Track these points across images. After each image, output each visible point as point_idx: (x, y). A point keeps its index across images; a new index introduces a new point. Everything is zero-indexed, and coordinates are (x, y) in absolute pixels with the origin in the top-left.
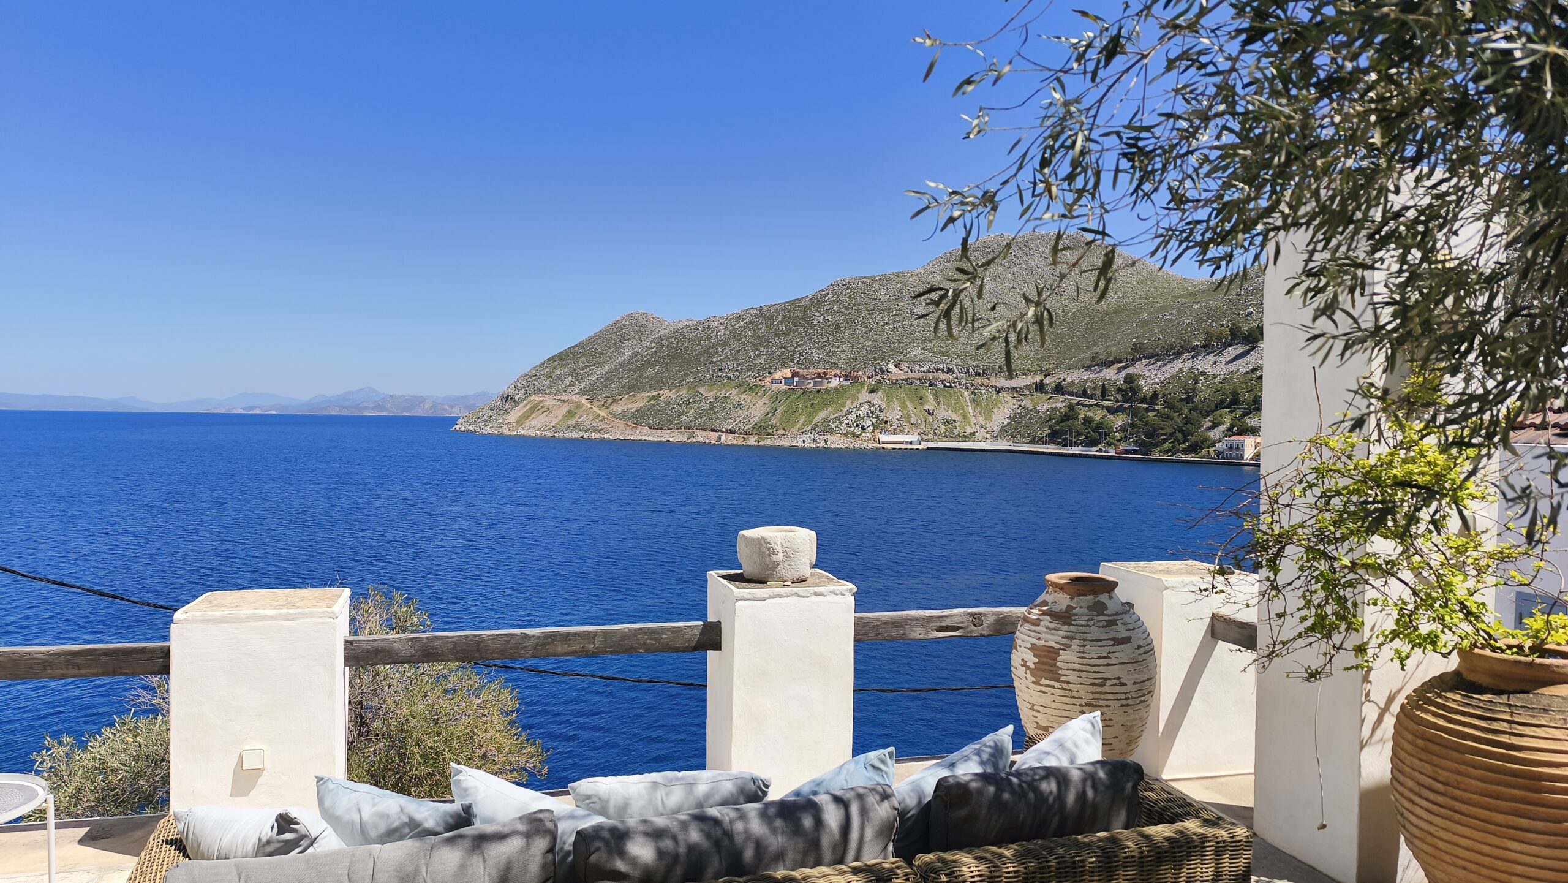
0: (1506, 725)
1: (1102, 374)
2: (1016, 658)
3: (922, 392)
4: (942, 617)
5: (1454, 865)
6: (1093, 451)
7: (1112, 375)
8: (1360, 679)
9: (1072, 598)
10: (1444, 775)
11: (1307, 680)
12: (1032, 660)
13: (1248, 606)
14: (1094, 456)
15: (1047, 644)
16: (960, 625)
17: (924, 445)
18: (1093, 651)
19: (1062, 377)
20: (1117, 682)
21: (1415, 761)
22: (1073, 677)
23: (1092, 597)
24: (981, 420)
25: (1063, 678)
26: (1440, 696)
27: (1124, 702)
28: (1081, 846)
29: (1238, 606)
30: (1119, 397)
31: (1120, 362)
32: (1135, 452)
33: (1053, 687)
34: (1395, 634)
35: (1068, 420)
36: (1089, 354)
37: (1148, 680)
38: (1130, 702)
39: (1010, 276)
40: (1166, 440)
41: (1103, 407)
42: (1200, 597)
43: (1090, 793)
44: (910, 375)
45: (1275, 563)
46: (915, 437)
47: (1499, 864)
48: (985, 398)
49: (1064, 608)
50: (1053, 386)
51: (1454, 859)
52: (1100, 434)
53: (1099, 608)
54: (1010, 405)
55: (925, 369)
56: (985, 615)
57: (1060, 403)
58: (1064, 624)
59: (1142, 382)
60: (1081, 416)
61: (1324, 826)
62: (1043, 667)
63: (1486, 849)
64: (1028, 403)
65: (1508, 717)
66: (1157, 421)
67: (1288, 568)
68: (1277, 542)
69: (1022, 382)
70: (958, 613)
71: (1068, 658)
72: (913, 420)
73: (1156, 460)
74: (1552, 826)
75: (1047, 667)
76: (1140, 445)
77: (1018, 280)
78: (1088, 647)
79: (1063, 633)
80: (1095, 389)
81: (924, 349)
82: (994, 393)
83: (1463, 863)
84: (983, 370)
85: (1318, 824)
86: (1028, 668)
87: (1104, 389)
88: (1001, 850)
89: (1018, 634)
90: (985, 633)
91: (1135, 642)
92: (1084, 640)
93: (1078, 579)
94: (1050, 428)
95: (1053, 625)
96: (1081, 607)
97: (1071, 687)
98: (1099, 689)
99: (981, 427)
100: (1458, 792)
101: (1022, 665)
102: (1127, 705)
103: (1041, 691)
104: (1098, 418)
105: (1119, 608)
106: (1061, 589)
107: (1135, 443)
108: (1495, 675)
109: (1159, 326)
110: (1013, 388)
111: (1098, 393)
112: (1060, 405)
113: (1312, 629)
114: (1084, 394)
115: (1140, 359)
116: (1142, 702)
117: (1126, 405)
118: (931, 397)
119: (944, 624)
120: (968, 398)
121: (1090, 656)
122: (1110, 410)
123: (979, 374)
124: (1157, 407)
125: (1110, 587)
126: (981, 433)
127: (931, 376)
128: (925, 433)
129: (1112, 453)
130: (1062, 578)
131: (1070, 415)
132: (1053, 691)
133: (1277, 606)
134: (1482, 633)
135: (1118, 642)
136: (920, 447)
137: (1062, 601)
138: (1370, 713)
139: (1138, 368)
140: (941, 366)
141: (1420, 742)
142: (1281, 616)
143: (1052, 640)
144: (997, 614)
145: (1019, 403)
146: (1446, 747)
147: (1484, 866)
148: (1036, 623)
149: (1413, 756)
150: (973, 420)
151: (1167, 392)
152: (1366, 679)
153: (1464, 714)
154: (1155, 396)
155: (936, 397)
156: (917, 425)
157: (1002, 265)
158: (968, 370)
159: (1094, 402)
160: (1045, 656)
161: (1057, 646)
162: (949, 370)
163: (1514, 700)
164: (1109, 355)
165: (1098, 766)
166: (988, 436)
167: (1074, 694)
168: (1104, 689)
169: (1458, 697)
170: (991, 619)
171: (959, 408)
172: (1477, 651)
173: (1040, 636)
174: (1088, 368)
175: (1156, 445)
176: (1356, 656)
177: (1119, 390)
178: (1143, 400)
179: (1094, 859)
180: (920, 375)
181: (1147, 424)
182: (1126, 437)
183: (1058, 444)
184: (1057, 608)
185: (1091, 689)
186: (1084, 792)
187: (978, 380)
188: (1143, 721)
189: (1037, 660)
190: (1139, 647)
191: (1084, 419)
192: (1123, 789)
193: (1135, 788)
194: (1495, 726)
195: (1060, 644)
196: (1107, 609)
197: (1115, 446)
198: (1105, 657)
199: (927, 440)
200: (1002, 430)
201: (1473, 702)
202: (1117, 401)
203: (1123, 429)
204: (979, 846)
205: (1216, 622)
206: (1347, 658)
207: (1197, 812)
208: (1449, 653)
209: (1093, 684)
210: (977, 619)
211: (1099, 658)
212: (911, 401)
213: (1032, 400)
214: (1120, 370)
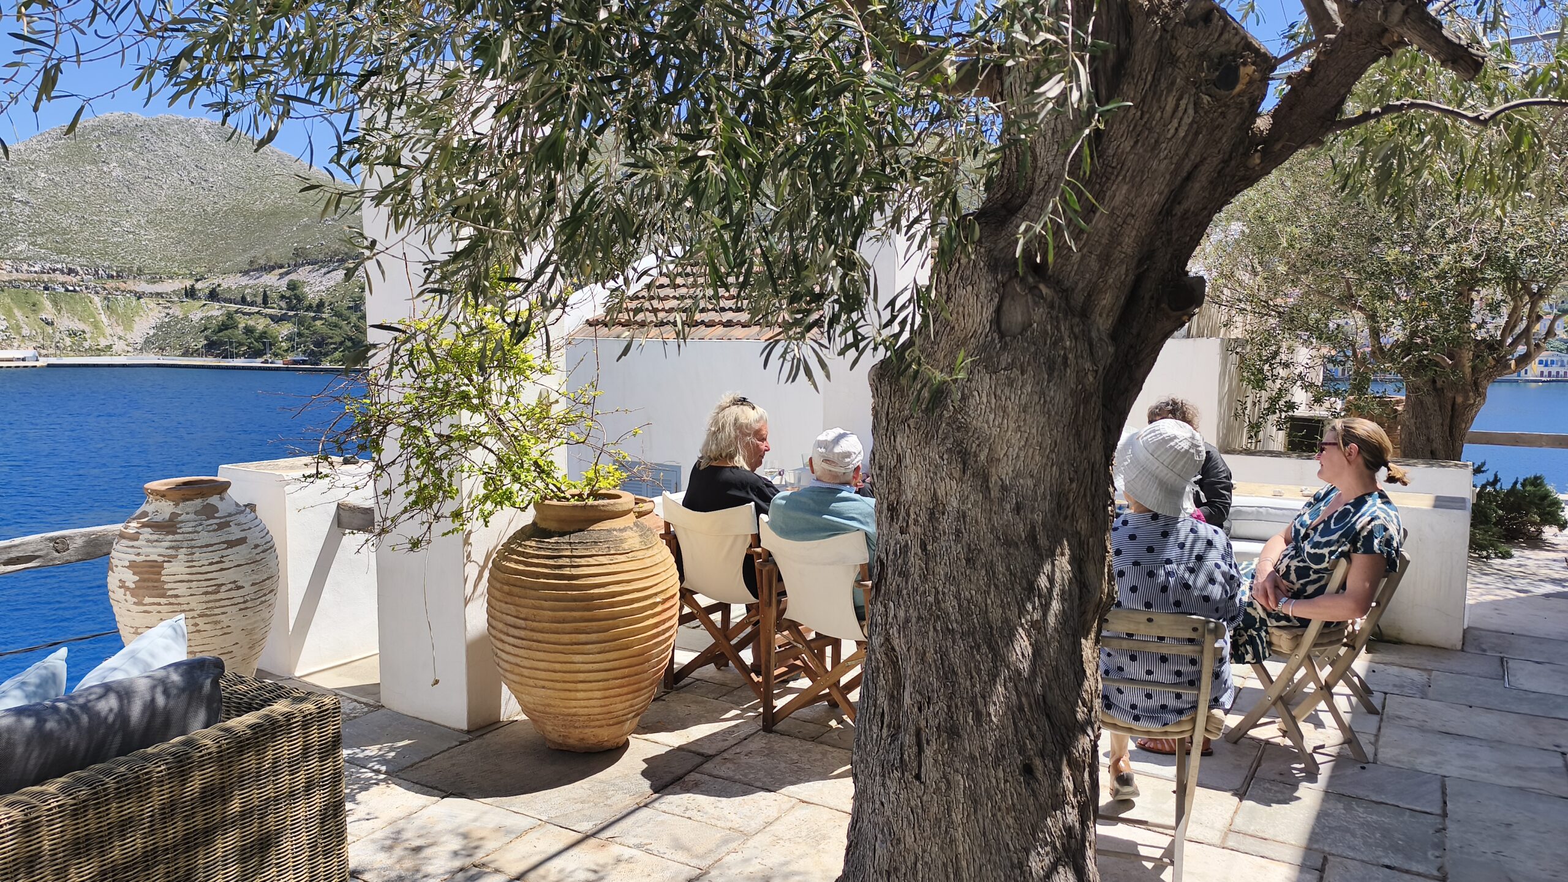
0: (568, 560)
1: (262, 280)
2: (112, 581)
3: (35, 298)
4: (10, 547)
5: (536, 686)
6: (257, 363)
7: (271, 280)
8: (461, 542)
9: (177, 505)
10: (524, 612)
11: (412, 549)
12: (131, 579)
13: (357, 488)
14: (260, 368)
15: (148, 558)
16: (36, 554)
17: (43, 362)
18: (203, 558)
19: (216, 282)
20: (233, 586)
21: (503, 605)
22: (182, 589)
23: (200, 500)
24: (119, 330)
25: (170, 593)
26: (520, 545)
27: (242, 606)
28: (146, 758)
29: (347, 490)
30: (283, 304)
31: (281, 267)
32: (304, 362)
33: (159, 604)
34: (486, 498)
35: (226, 329)
36: (247, 257)
37: (268, 578)
38: (248, 604)
39: (142, 163)
40: (336, 349)
41: (266, 316)
42: (306, 484)
43: (161, 700)
44: (15, 275)
45: (378, 444)
46: (29, 352)
47: (568, 676)
48: (122, 305)
49: (167, 517)
50: (207, 291)
51: (536, 681)
52: (264, 344)
53: (209, 511)
54: (155, 313)
55: (37, 269)
56: (71, 538)
57: (216, 311)
58: (168, 533)
59: (306, 289)
60: (242, 325)
61: (437, 682)
62: (146, 584)
63: (558, 666)
64: (177, 311)
65: (568, 553)
66: (325, 330)
67: (391, 447)
68: (378, 422)
69: (168, 286)
70: (32, 540)
71: (176, 569)
72: (24, 332)
73: (326, 370)
74: (602, 636)
75: (150, 584)
76: (309, 355)
77: (154, 168)
78: (197, 555)
79: (167, 544)
80: (255, 296)
81: (34, 244)
82: (134, 299)
83: (542, 683)
84: (117, 272)
85: (432, 681)
86: (127, 588)
87: (265, 296)
88: (44, 788)
89: (113, 553)
90: (73, 559)
91: (251, 542)
92: (192, 547)
93: (185, 484)
94: (206, 338)
95: (155, 537)
96: (187, 513)
97: (180, 600)
98: (213, 597)
99: (120, 338)
100: (535, 624)
101: (120, 587)
102: (246, 608)
103: (145, 612)
104: (260, 327)
105: (232, 509)
106: (163, 496)
107: (304, 353)
108: (560, 521)
109: (321, 232)
110: (158, 294)
111: (259, 300)
112: (216, 313)
113: (415, 503)
114: (243, 301)
115: (303, 265)
116: (262, 603)
117: (291, 313)
118: (48, 304)
119: (12, 555)
120: (99, 305)
121: (200, 563)
122: (272, 318)
123: (112, 277)
124: (324, 316)
125: (222, 488)
126: (119, 346)
127: (45, 277)
128: (43, 347)
129: (279, 364)
130: (165, 484)
131: (227, 325)
132: (159, 608)
133: (384, 484)
134: (551, 486)
135: (231, 544)
136: (38, 364)
137: (165, 509)
138: (472, 571)
139: (302, 275)
140: (59, 266)
141: (506, 588)
142: (387, 493)
143: (154, 553)
144: (89, 534)
145: (167, 311)
146: (525, 588)
147: (557, 681)
148: (135, 537)
149: (501, 601)
150: (108, 331)
151: (333, 300)
152: (466, 542)
153: (538, 557)
154: (321, 305)
155: (55, 303)
156: (31, 338)
157: (132, 149)
158: (97, 272)
159: (255, 309)
160: (147, 572)
161: (161, 559)
162: (71, 271)
163: (574, 538)
164: (269, 259)
165: (171, 669)
166: (130, 349)
167: (185, 607)
168: (218, 596)
169: (533, 544)
170: (79, 542)
171: (87, 316)
172: (547, 502)
173: (140, 551)
174: (246, 273)
175: (326, 355)
176: (453, 521)
177: (283, 297)
178: (309, 308)
179: (163, 767)
180: (31, 276)
181: (315, 333)
182: (293, 347)
183: (217, 356)
184: (159, 518)
185: (205, 598)
186: (153, 700)
187: (111, 284)
188: (266, 623)
189: (137, 578)
190: (256, 546)
191: (245, 328)
192: (201, 687)
193: (215, 683)
194: (561, 562)
195: (164, 556)
196: (217, 511)
197: (282, 356)
198: (217, 563)
199: (46, 356)
200: (148, 342)
201: (544, 546)
202: (281, 309)
203: (290, 338)
204: (13, 791)
205: (341, 512)
206: (447, 524)
207: (288, 693)
208: (526, 507)
209: (206, 593)
210: (60, 545)
211: (211, 564)
212: (20, 308)
213: (182, 307)
214: (282, 276)
